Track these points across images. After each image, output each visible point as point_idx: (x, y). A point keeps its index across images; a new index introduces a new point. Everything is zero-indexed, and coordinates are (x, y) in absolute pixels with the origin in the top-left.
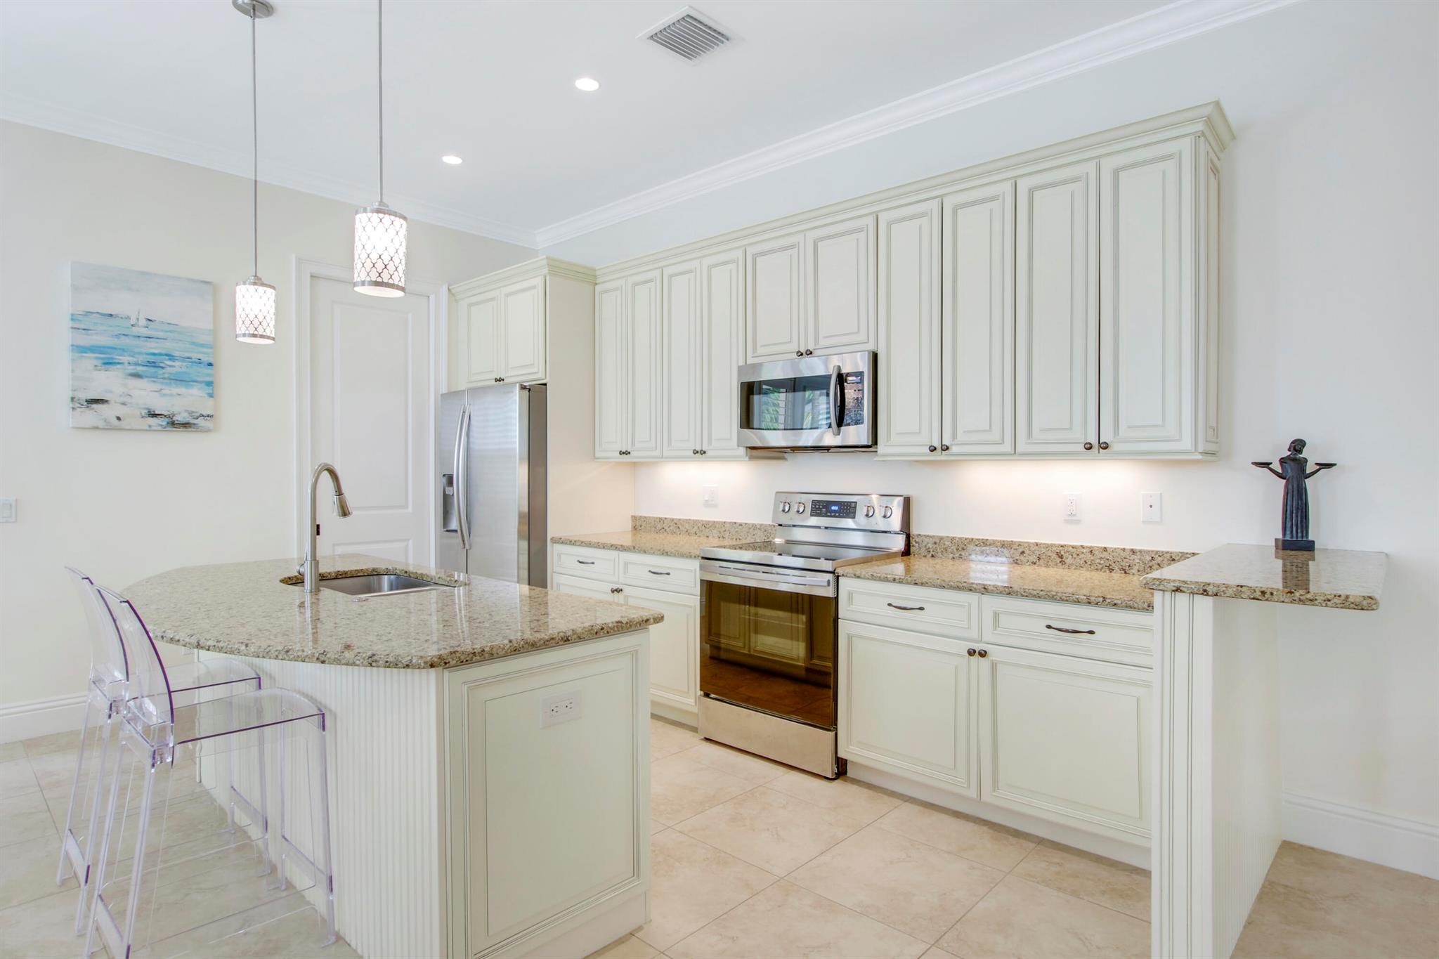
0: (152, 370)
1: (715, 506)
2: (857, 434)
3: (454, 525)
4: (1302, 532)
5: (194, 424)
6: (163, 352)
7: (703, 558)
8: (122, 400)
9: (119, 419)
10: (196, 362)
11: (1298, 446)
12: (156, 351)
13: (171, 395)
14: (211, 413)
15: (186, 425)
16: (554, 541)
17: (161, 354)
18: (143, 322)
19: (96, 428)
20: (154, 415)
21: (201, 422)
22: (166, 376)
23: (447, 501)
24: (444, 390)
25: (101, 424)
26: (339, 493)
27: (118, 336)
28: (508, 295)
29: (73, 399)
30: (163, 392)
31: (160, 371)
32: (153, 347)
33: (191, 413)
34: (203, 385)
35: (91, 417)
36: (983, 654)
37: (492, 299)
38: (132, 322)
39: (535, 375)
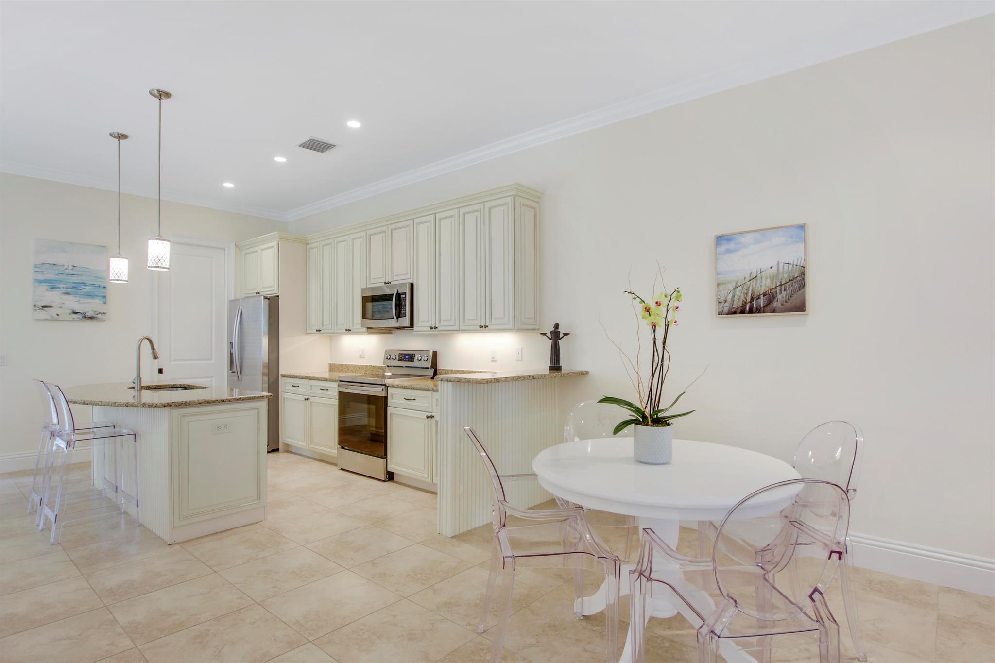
0: (75, 291)
1: (364, 357)
3: (235, 370)
4: (557, 363)
5: (96, 317)
6: (81, 282)
7: (341, 381)
8: (60, 306)
9: (58, 315)
10: (97, 286)
11: (557, 326)
12: (77, 281)
13: (85, 303)
14: (105, 312)
15: (92, 318)
16: (284, 376)
17: (79, 283)
18: (70, 267)
19: (46, 320)
20: (76, 313)
21: (99, 316)
22: (82, 293)
23: (231, 356)
25: (49, 318)
26: (153, 348)
27: (58, 274)
28: (262, 250)
29: (35, 305)
30: (80, 301)
31: (79, 291)
32: (75, 279)
33: (94, 312)
34: (101, 298)
35: (43, 314)
36: (432, 417)
37: (255, 251)
38: (65, 267)
39: (271, 291)
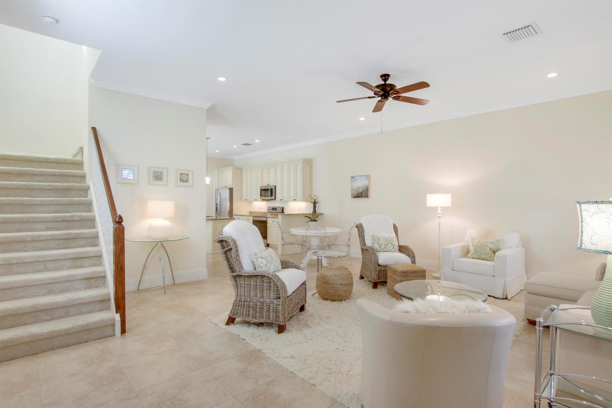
1: (261, 209)
2: (273, 198)
3: (218, 213)
7: (253, 216)
16: (234, 215)
23: (217, 208)
24: (216, 188)
28: (227, 172)
37: (224, 172)
39: (231, 186)
